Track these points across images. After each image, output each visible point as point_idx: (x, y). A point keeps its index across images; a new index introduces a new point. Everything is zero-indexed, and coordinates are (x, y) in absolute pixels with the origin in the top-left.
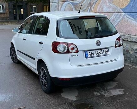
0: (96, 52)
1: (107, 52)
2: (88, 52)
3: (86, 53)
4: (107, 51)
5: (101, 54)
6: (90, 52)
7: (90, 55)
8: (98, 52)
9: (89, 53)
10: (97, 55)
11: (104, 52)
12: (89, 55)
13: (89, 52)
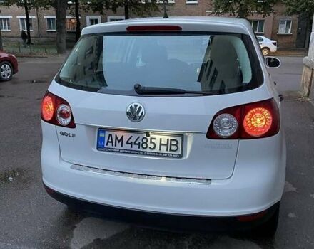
0: (133, 140)
1: (174, 148)
2: (107, 133)
3: (101, 135)
4: (174, 143)
5: (148, 150)
6: (113, 134)
7: (110, 145)
8: (140, 141)
9: (110, 135)
10: (135, 148)
11: (161, 145)
12: (108, 142)
13: (111, 133)
